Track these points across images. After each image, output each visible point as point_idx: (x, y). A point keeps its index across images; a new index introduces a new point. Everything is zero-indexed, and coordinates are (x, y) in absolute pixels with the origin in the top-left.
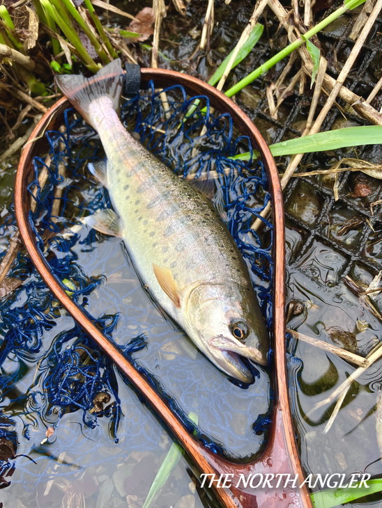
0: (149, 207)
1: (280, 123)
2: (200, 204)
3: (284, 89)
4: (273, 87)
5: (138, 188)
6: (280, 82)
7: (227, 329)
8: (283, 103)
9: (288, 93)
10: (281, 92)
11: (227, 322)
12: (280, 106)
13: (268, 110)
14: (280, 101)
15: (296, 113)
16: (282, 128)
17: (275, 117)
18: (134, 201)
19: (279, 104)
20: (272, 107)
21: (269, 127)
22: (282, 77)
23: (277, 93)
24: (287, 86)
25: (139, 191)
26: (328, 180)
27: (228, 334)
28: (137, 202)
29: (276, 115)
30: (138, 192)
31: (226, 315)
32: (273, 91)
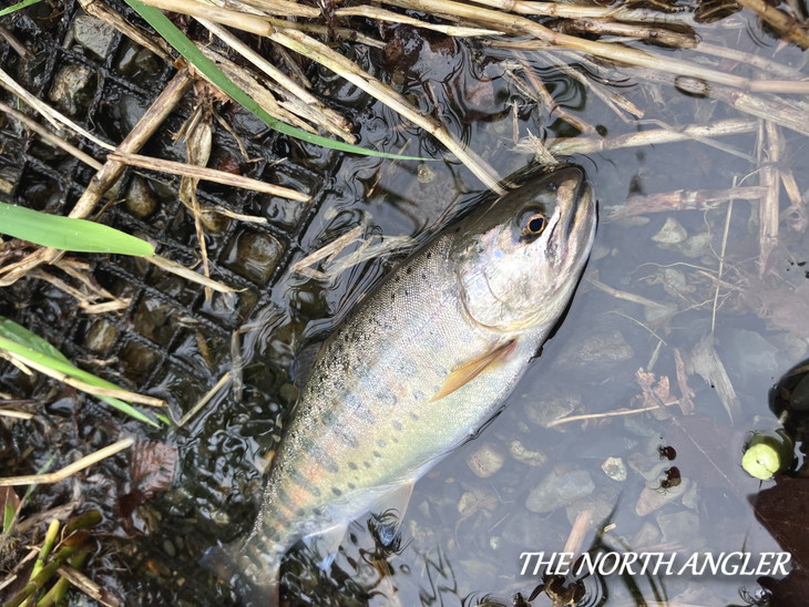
0: (354, 444)
1: (138, 293)
2: (331, 356)
3: (88, 288)
4: (84, 304)
5: (331, 471)
6: (77, 294)
7: (533, 246)
8: (108, 289)
9: (91, 282)
10: (92, 293)
11: (521, 249)
12: (113, 294)
13: (120, 311)
14: (105, 293)
15: (121, 269)
16: (144, 290)
17: (128, 301)
18: (353, 473)
19: (108, 295)
20: (114, 306)
21: (145, 308)
22: (70, 290)
23: (92, 298)
24: (83, 283)
25: (334, 468)
26: (216, 223)
27: (542, 241)
28: (353, 466)
29: (126, 300)
30: (337, 471)
31: (511, 251)
32: (91, 304)
